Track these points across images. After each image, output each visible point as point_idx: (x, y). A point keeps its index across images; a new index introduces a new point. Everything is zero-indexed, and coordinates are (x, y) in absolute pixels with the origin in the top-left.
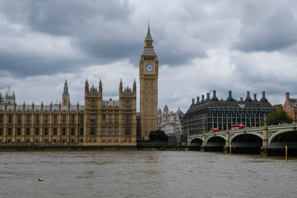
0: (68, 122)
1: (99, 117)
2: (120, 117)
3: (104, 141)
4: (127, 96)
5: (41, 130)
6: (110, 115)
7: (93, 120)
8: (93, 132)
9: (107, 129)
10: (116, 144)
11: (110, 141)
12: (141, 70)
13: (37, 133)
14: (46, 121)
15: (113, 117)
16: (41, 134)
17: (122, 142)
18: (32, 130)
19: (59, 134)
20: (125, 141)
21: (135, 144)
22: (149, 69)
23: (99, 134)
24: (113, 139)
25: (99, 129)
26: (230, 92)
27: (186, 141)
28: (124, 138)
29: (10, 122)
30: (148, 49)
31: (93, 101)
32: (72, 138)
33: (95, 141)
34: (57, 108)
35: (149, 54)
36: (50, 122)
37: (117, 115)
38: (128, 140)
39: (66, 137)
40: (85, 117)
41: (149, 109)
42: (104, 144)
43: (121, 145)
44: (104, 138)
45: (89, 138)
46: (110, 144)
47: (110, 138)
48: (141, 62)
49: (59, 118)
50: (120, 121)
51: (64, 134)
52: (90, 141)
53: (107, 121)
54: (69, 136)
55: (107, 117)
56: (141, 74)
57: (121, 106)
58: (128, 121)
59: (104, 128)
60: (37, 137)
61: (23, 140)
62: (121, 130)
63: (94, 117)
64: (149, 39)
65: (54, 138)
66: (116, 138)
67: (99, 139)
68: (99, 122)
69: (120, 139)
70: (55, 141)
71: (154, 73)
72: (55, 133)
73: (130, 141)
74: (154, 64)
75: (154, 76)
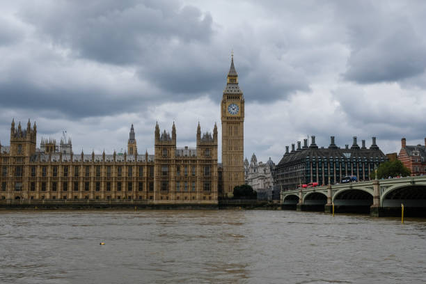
0: (134, 175)
1: (173, 169)
2: (198, 169)
3: (178, 198)
4: (206, 143)
5: (103, 184)
6: (186, 166)
7: (165, 173)
8: (165, 187)
9: (181, 184)
10: (193, 202)
11: (186, 198)
12: (223, 111)
13: (98, 189)
14: (109, 174)
15: (189, 169)
16: (102, 189)
17: (200, 199)
18: (92, 185)
19: (124, 189)
20: (204, 198)
21: (216, 202)
22: (233, 110)
23: (172, 189)
24: (189, 195)
25: (172, 184)
26: (333, 138)
27: (279, 198)
28: (203, 195)
29: (66, 174)
30: (232, 86)
31: (165, 149)
32: (140, 194)
33: (167, 198)
34: (122, 158)
35: (233, 92)
36: (114, 175)
37: (194, 166)
38: (207, 197)
39: (133, 194)
40: (155, 169)
41: (233, 160)
42: (179, 202)
43: (199, 202)
44: (178, 195)
45: (160, 195)
46: (186, 202)
47: (185, 194)
48: (224, 102)
49: (124, 170)
50: (198, 174)
51: (130, 189)
52: (162, 198)
53: (182, 174)
54: (136, 192)
55: (182, 169)
56: (223, 117)
57: (199, 157)
58: (207, 173)
59: (178, 182)
60: (97, 194)
61: (81, 196)
62: (199, 185)
63: (166, 169)
64: (233, 74)
65: (118, 194)
66: (193, 195)
67: (172, 196)
68: (172, 174)
69: (198, 196)
70: (119, 197)
71: (239, 115)
72: (120, 189)
73: (210, 198)
74: (239, 104)
75: (239, 118)
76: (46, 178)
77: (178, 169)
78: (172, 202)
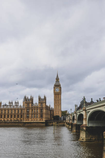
2: (39, 110)
3: (32, 120)
5: (10, 116)
6: (35, 109)
7: (28, 112)
8: (28, 117)
9: (33, 115)
10: (37, 121)
11: (35, 120)
14: (12, 112)
15: (36, 110)
16: (9, 117)
17: (39, 120)
20: (41, 120)
21: (44, 121)
23: (30, 117)
24: (35, 119)
25: (30, 115)
26: (92, 99)
30: (57, 82)
32: (21, 119)
35: (57, 84)
37: (37, 109)
40: (25, 110)
42: (32, 121)
43: (39, 122)
44: (32, 119)
45: (26, 119)
46: (34, 121)
47: (34, 119)
48: (54, 88)
50: (39, 112)
52: (27, 120)
53: (33, 112)
55: (34, 110)
56: (54, 93)
57: (39, 106)
58: (41, 112)
59: (32, 115)
60: (8, 119)
61: (6, 120)
62: (39, 115)
63: (29, 111)
64: (58, 78)
65: (14, 119)
66: (37, 119)
67: (30, 119)
68: (30, 112)
69: (38, 119)
71: (59, 92)
72: (15, 117)
73: (42, 120)
74: (59, 88)
75: (59, 93)
76: (2, 114)
77: (32, 111)
78: (30, 121)
